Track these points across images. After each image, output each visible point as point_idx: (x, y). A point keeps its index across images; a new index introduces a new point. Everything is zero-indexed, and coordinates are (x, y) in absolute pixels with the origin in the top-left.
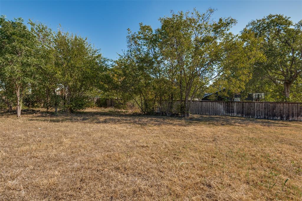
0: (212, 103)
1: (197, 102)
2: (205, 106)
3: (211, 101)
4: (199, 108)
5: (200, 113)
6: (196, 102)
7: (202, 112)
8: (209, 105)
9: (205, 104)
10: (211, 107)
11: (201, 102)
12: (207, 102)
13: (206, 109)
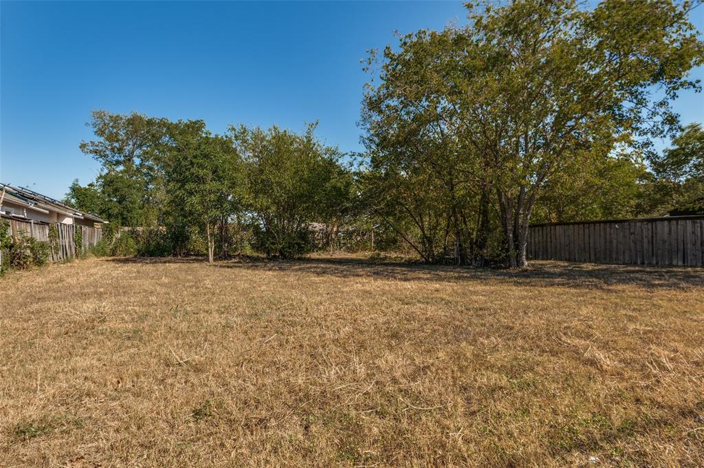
0: (694, 223)
1: (632, 224)
2: (666, 237)
3: (689, 219)
4: (642, 242)
5: (646, 262)
6: (629, 225)
7: (657, 257)
8: (681, 233)
9: (666, 229)
10: (689, 238)
11: (650, 224)
12: (674, 222)
13: (670, 245)
